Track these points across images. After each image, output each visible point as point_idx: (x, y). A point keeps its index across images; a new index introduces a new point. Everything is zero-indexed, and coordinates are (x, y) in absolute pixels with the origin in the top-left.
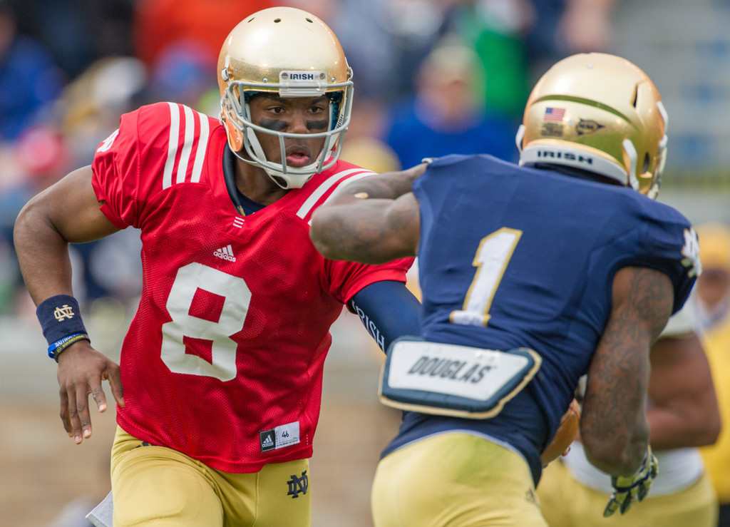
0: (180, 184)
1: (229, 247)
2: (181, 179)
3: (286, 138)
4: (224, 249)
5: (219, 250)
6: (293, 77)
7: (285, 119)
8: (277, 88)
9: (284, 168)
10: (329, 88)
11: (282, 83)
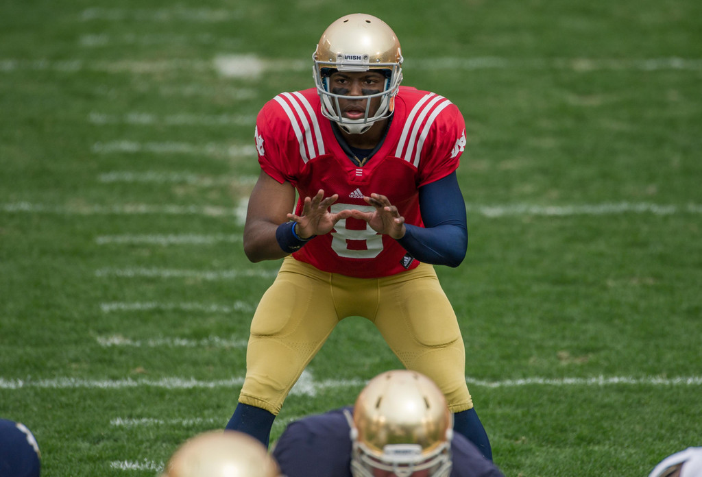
0: (314, 159)
1: (358, 190)
2: (313, 155)
3: (339, 98)
4: (355, 192)
5: (352, 193)
6: (346, 58)
7: (346, 87)
8: (335, 65)
9: (340, 119)
10: (370, 66)
11: (338, 61)
